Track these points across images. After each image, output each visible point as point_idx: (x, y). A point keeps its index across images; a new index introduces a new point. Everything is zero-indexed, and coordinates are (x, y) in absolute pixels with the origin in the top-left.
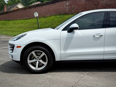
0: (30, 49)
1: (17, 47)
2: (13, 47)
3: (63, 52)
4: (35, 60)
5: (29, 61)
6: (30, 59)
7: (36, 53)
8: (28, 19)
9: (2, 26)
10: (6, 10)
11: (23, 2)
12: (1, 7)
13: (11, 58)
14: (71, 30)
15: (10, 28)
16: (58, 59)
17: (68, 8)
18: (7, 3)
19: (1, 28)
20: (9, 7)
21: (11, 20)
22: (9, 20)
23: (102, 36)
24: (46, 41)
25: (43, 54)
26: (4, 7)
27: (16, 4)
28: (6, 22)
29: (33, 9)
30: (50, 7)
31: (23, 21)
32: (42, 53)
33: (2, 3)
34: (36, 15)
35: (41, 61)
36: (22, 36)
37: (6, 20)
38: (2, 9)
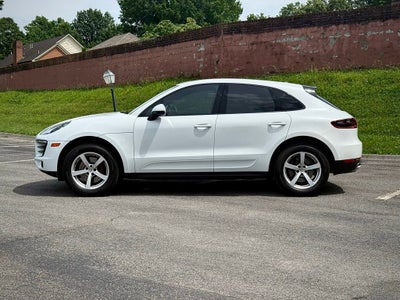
0: (77, 149)
1: (53, 145)
2: (43, 145)
3: (138, 156)
4: (84, 171)
5: (74, 173)
6: (77, 169)
7: (87, 157)
8: (90, 89)
9: (11, 109)
10: (20, 57)
11: (79, 32)
12: (6, 46)
13: (40, 167)
14: (154, 116)
15: (34, 114)
16: (128, 169)
17: (202, 60)
18: (25, 32)
19: (7, 113)
20: (31, 46)
21: (37, 91)
22: (31, 91)
23: (209, 127)
24: (108, 135)
25: (102, 159)
26: (15, 45)
27: (56, 36)
28: (22, 94)
29: (104, 58)
30: (156, 55)
31: (74, 93)
32: (98, 158)
33: (8, 34)
34: (110, 78)
35: (97, 173)
36: (63, 125)
37: (22, 90)
38: (7, 54)
